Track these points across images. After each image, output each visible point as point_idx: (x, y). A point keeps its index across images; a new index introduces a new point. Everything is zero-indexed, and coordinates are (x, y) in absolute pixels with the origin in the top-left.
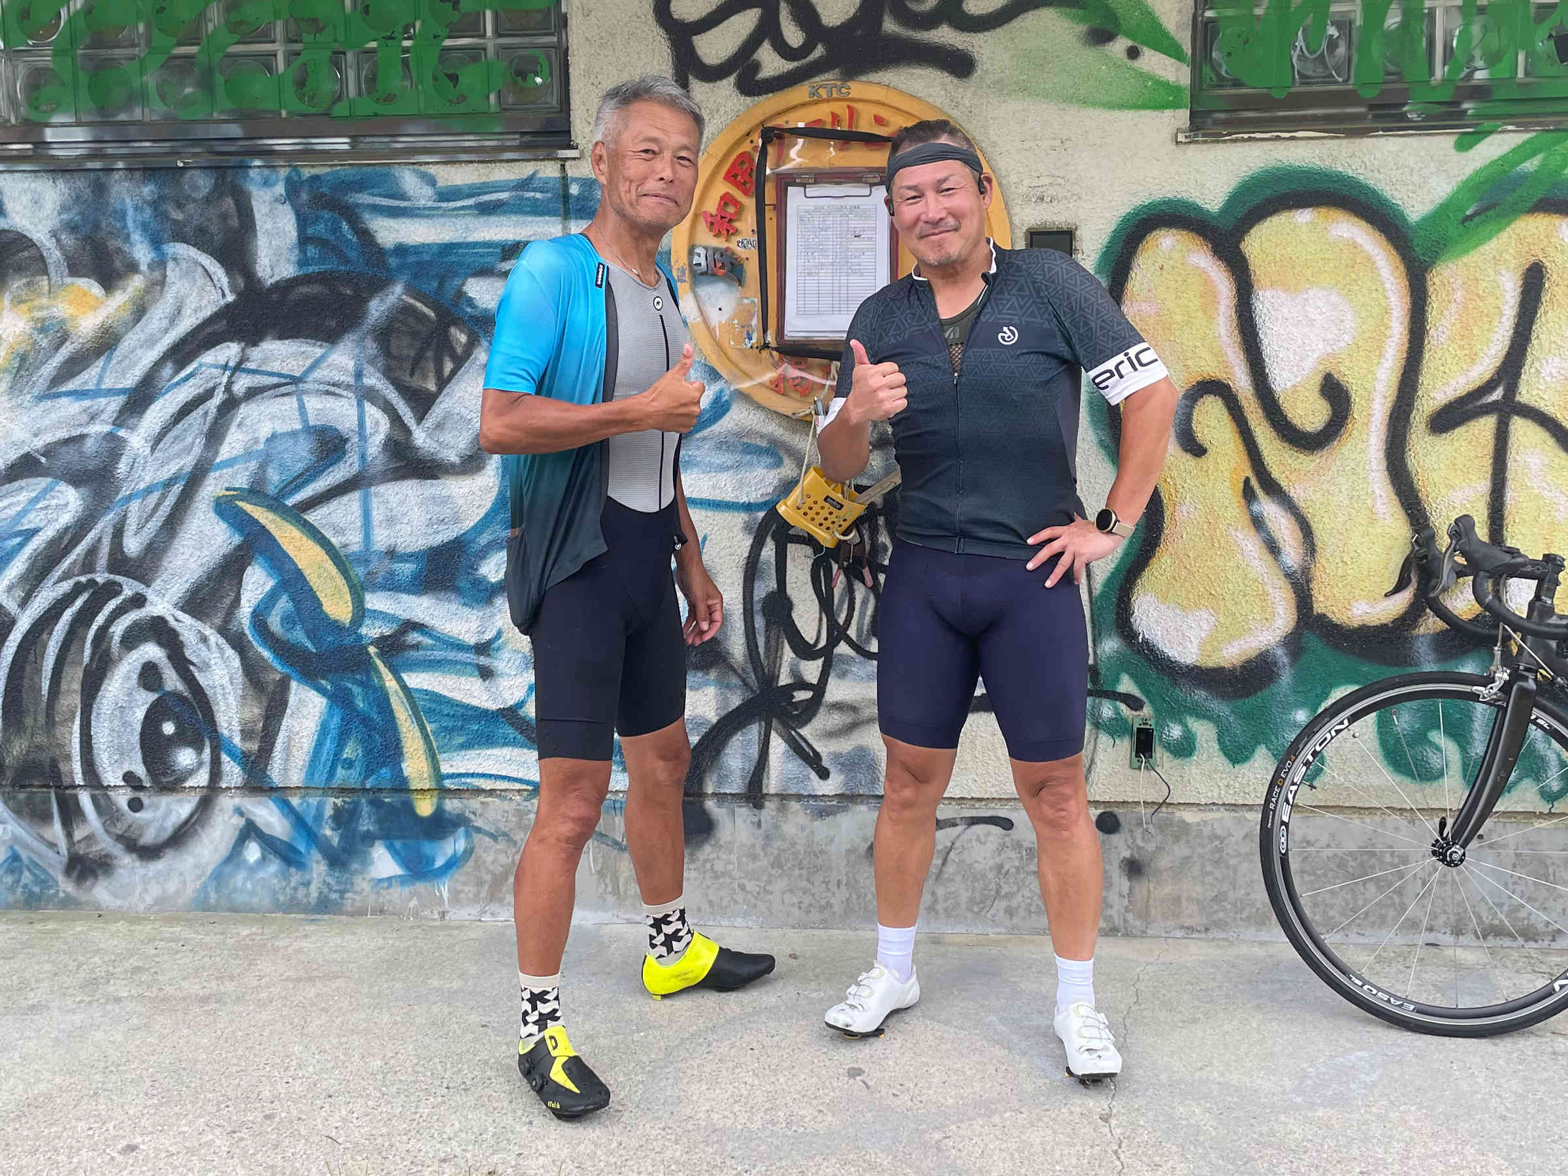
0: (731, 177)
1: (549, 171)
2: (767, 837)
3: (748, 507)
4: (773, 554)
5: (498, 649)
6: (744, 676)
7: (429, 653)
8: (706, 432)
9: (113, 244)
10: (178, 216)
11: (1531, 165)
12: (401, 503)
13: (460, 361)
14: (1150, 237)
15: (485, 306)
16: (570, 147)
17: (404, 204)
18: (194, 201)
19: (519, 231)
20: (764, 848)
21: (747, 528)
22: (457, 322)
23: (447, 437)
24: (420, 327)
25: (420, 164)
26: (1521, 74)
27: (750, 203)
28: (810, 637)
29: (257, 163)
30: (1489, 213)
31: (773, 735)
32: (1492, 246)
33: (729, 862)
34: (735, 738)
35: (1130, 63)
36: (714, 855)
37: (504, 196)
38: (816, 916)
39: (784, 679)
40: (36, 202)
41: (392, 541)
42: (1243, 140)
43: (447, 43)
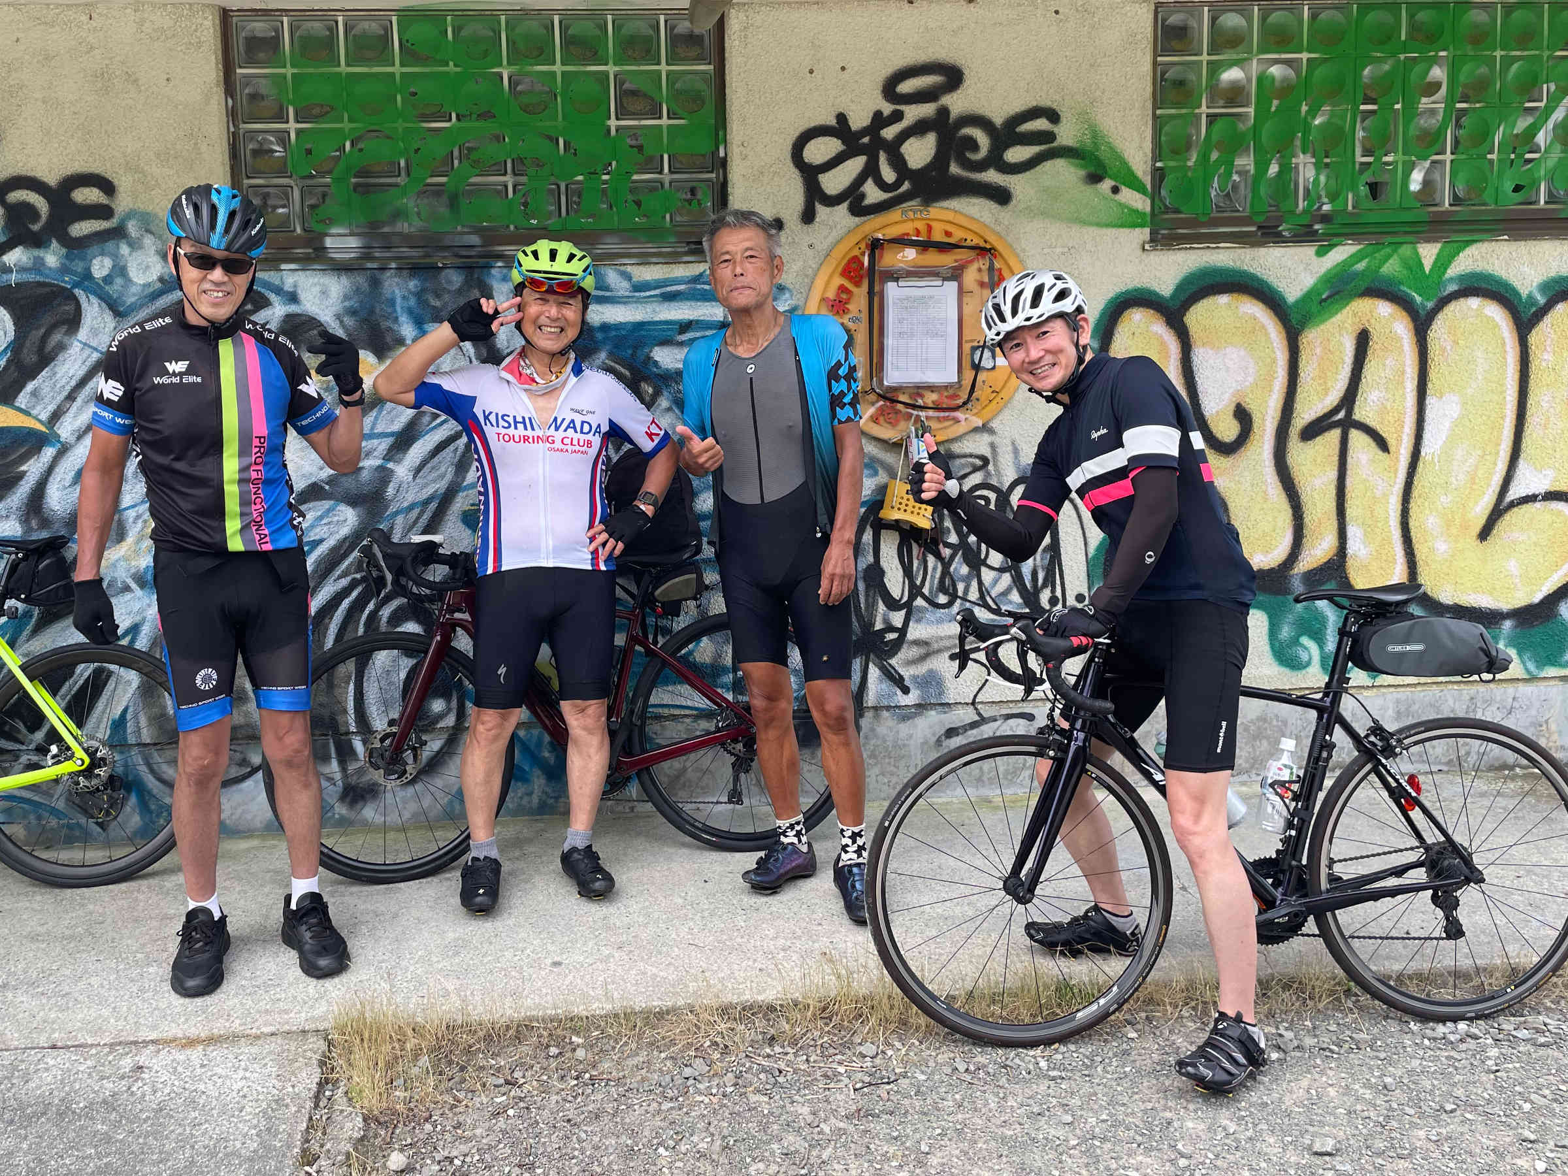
0: (846, 272)
4: (871, 537)
9: (385, 324)
10: (438, 304)
11: (1361, 266)
14: (1127, 313)
15: (666, 367)
17: (608, 294)
18: (449, 292)
19: (691, 312)
22: (648, 377)
25: (620, 264)
26: (1350, 208)
27: (862, 294)
28: (896, 594)
29: (500, 264)
30: (1337, 297)
31: (871, 665)
32: (1338, 318)
35: (1113, 196)
37: (682, 287)
39: (879, 626)
40: (324, 293)
42: (1186, 249)
43: (635, 177)
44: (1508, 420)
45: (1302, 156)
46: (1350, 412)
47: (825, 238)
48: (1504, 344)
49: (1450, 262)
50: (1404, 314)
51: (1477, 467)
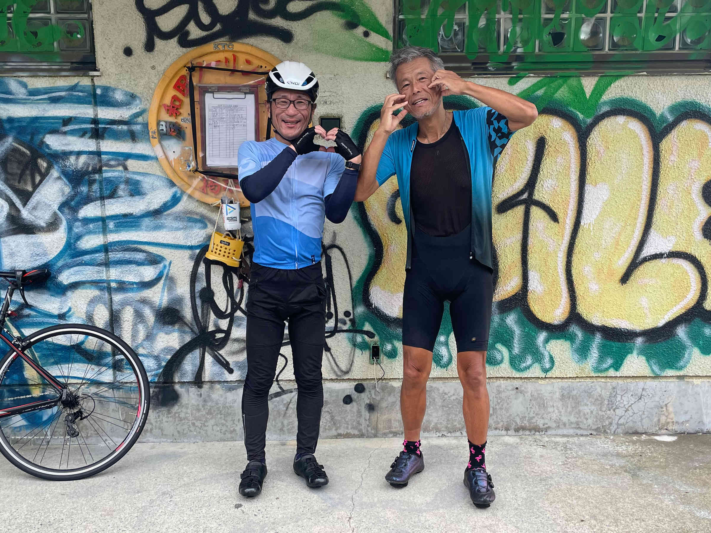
0: (177, 87)
1: (85, 82)
2: (205, 401)
3: (191, 248)
4: (204, 270)
5: (69, 317)
6: (192, 327)
7: (35, 319)
8: (169, 212)
11: (540, 92)
12: (17, 246)
13: (44, 176)
14: (375, 122)
15: (55, 149)
16: (96, 70)
17: (11, 97)
19: (70, 111)
20: (203, 406)
21: (191, 258)
22: (42, 156)
23: (38, 213)
24: (22, 159)
25: (19, 77)
26: (537, 50)
27: (187, 101)
28: (222, 308)
31: (206, 354)
33: (187, 413)
34: (188, 356)
35: (365, 38)
36: (180, 410)
37: (63, 94)
38: (229, 436)
39: (211, 328)
41: (13, 265)
43: (31, 15)
44: (643, 202)
45: (502, 13)
46: (531, 194)
47: (163, 62)
48: (641, 149)
49: (604, 91)
50: (571, 126)
51: (620, 234)
